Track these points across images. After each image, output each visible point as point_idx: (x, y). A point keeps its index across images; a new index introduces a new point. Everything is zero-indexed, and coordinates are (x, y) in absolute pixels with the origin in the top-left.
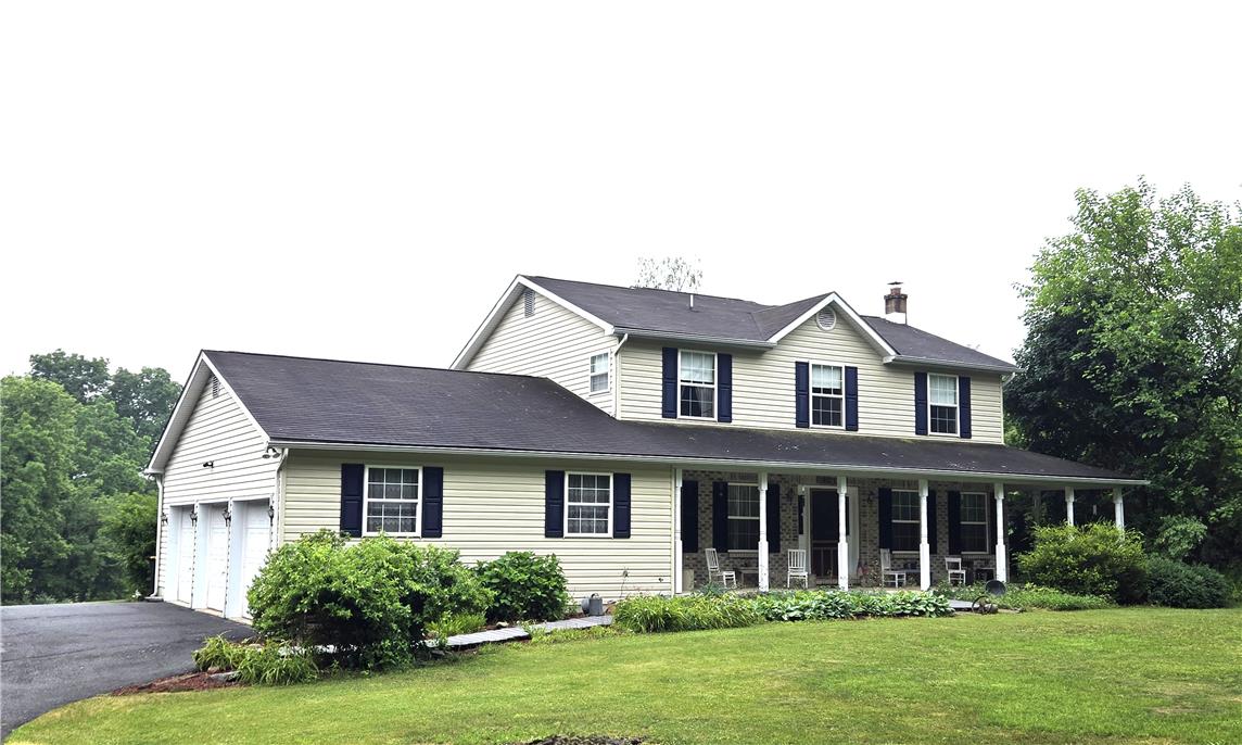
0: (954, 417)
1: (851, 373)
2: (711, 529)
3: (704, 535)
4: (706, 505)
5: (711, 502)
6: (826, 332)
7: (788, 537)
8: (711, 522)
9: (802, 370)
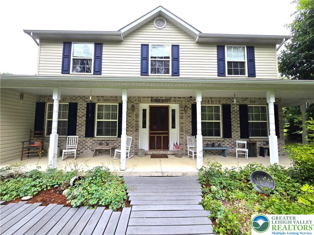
0: (244, 66)
1: (175, 48)
2: (85, 126)
3: (80, 129)
4: (83, 114)
5: (85, 113)
6: (160, 29)
7: (132, 129)
8: (85, 122)
9: (145, 47)
